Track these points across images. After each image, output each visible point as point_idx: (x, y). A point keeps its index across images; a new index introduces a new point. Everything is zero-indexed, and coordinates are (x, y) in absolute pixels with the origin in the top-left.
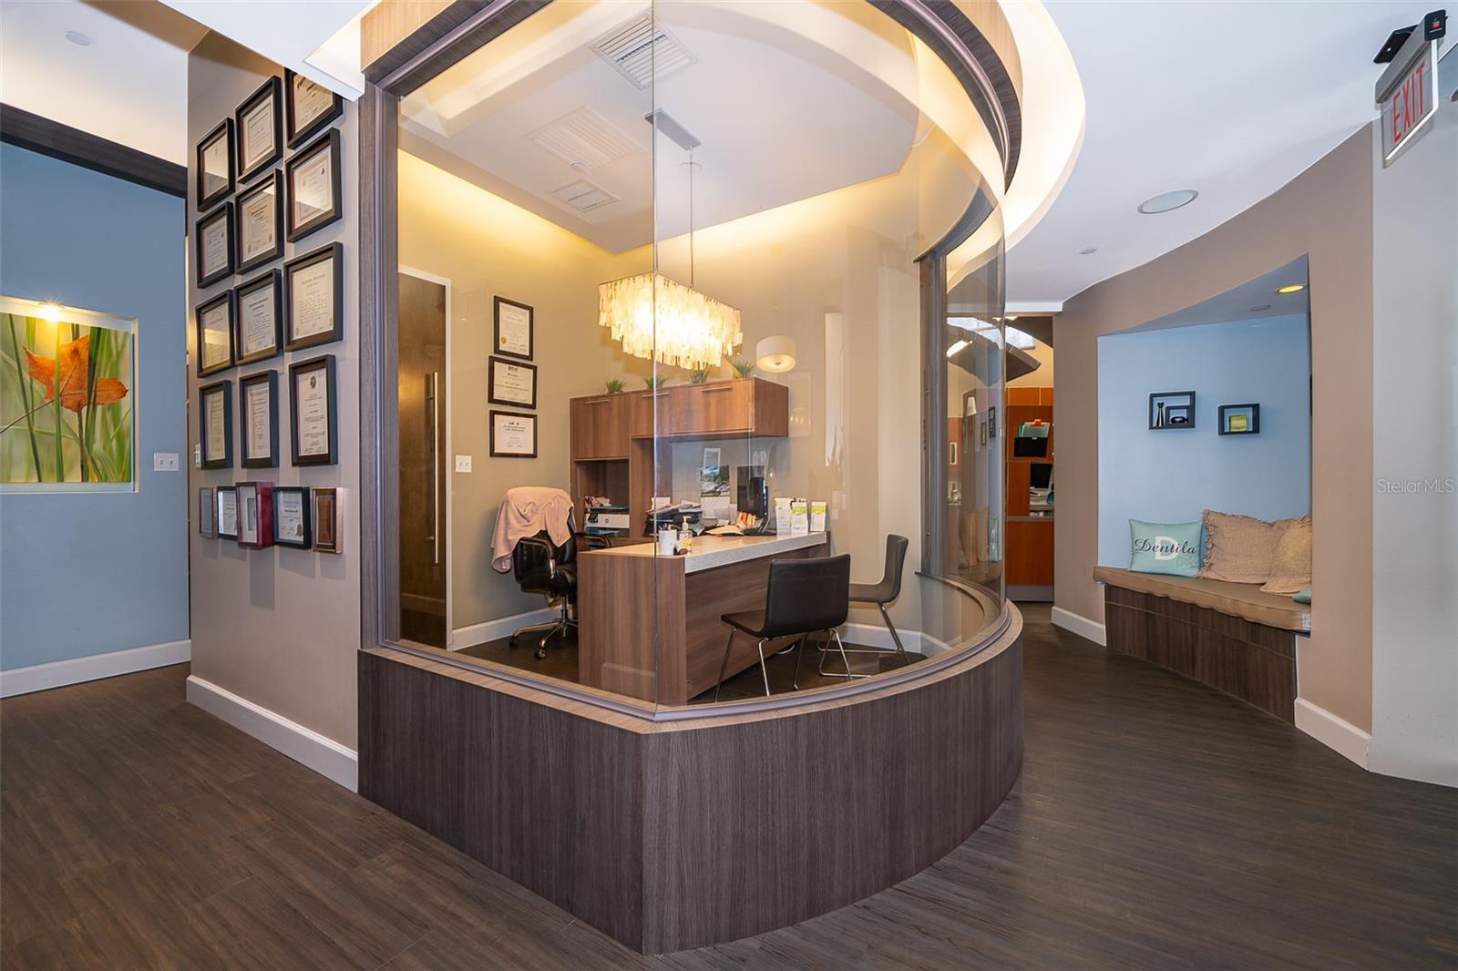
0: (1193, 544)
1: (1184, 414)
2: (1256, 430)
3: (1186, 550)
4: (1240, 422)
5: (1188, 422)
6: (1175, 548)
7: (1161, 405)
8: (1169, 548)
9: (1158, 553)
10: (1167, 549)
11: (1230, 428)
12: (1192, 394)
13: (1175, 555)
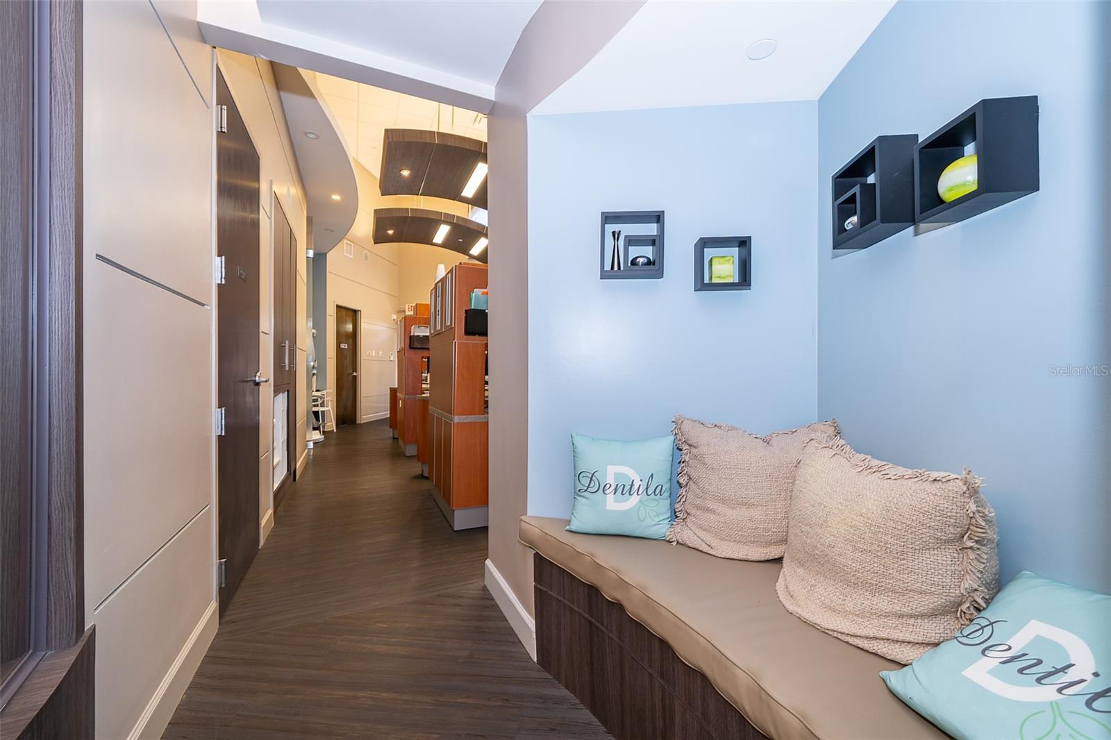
0: (662, 479)
1: (648, 251)
2: (745, 280)
3: (650, 491)
4: (724, 267)
5: (653, 268)
6: (636, 487)
7: (616, 235)
8: (627, 488)
9: (610, 497)
10: (624, 489)
11: (711, 278)
12: (658, 218)
13: (635, 499)
